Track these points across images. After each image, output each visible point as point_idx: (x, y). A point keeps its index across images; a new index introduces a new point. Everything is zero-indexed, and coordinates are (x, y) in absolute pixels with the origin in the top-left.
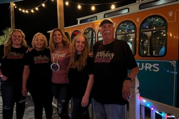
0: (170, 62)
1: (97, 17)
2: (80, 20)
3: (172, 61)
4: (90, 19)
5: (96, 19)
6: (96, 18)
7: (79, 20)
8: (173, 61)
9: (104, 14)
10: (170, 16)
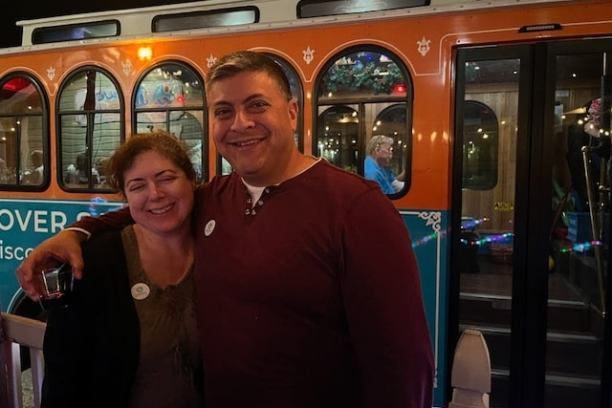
0: (421, 215)
1: (118, 23)
2: (34, 27)
3: (428, 212)
4: (83, 29)
5: (115, 33)
6: (115, 26)
7: (29, 27)
8: (432, 213)
9: (153, 15)
10: (420, 54)
